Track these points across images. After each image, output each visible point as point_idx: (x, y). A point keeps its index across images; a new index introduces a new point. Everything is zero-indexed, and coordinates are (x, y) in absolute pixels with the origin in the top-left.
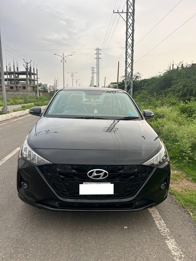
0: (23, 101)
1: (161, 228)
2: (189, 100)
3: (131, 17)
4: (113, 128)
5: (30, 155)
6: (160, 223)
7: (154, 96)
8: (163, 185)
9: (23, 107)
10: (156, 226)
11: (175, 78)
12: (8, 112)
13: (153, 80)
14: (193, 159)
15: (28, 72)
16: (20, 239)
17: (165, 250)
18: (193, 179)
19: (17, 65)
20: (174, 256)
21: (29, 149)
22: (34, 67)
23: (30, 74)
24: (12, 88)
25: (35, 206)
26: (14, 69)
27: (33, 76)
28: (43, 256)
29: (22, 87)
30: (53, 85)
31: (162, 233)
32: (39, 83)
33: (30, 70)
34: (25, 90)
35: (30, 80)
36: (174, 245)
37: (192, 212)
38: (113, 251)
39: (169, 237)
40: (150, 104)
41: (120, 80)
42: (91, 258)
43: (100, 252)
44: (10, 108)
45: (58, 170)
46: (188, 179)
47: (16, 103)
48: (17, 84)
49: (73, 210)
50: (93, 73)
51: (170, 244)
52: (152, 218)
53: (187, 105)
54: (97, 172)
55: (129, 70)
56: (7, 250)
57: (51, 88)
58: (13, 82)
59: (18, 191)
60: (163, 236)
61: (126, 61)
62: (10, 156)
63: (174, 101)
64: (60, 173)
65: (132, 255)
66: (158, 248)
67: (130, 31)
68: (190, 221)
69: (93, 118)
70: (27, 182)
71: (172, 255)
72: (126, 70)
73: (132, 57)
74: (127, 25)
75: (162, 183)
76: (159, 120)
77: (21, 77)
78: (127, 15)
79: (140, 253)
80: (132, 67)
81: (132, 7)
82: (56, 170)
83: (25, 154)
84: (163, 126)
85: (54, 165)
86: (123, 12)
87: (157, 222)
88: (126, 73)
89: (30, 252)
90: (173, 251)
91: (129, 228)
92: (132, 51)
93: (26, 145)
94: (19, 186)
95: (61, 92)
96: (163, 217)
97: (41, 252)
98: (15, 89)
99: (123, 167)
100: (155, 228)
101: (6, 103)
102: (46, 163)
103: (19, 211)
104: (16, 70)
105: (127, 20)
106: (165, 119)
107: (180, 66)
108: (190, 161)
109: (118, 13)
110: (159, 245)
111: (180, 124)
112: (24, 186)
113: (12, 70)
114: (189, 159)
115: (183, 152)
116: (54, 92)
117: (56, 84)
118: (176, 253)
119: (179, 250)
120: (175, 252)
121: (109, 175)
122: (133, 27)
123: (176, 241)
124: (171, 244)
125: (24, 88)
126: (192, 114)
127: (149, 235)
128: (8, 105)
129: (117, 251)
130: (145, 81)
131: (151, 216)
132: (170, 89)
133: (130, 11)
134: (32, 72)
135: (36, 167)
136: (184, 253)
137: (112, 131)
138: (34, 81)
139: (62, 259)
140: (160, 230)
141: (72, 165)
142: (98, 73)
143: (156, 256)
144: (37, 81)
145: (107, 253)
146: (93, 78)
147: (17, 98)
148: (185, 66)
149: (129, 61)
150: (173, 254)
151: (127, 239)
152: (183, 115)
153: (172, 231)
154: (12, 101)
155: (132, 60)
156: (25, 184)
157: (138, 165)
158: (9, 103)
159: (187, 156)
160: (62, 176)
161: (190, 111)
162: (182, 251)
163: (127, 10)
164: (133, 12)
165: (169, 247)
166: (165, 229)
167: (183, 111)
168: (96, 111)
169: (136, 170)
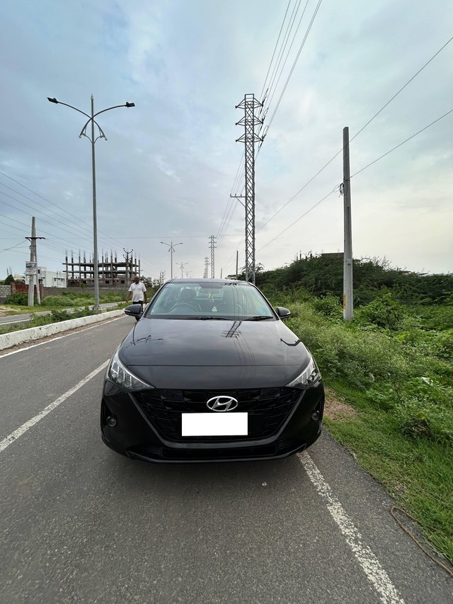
0: (120, 298)
1: (317, 483)
2: (324, 294)
3: (251, 202)
4: (234, 332)
5: (121, 374)
6: (315, 475)
7: (282, 290)
8: (315, 414)
9: (119, 306)
10: (309, 479)
11: (305, 269)
12: (100, 312)
13: (279, 272)
14: (341, 371)
15: (128, 264)
16: (101, 513)
17: (329, 525)
18: (346, 399)
19: (116, 255)
20: (346, 536)
21: (120, 365)
22: (135, 257)
23: (131, 266)
24: (107, 282)
25: (126, 455)
26: (112, 260)
27: (134, 268)
28: (135, 547)
29: (120, 282)
30: (158, 278)
31: (320, 491)
32: (141, 276)
33: (131, 261)
34: (124, 285)
35: (130, 273)
36: (341, 513)
37: (355, 452)
38: (249, 530)
39: (331, 500)
40: (277, 300)
41: (240, 273)
42: (214, 547)
43: (228, 535)
44: (103, 307)
45: (162, 398)
46: (340, 400)
47: (112, 301)
48: (114, 277)
49: (185, 462)
50: (207, 264)
51: (335, 512)
52: (302, 466)
53: (323, 301)
54: (222, 400)
55: (250, 260)
56: (77, 538)
57: (156, 282)
58: (109, 275)
59: (102, 430)
60: (322, 498)
61: (247, 250)
62: (97, 371)
63: (307, 297)
64: (166, 404)
65: (280, 538)
66: (318, 522)
67: (250, 217)
68: (356, 469)
69: (212, 319)
70: (115, 417)
71: (342, 535)
72: (247, 261)
73: (253, 246)
74: (246, 210)
75: (314, 412)
76: (292, 319)
77: (119, 269)
78: (246, 199)
79: (291, 534)
80: (254, 256)
81: (251, 191)
82: (160, 398)
83: (115, 373)
84: (298, 328)
85: (156, 390)
86: (241, 197)
87: (309, 473)
88: (247, 264)
89: (114, 540)
90: (341, 527)
91: (269, 484)
92: (254, 238)
93: (116, 360)
94: (104, 422)
95: (169, 285)
96: (317, 463)
97: (132, 539)
98: (111, 283)
99: (259, 392)
100: (308, 483)
101: (99, 300)
102: (144, 387)
103: (104, 461)
104: (114, 262)
105: (247, 205)
106: (299, 319)
107: (309, 256)
108: (339, 373)
109: (236, 197)
110: (319, 516)
111: (318, 325)
112: (111, 423)
113: (109, 262)
114: (337, 371)
115: (328, 362)
116: (159, 286)
117: (162, 277)
118: (347, 530)
119: (351, 525)
120: (346, 527)
121: (239, 404)
122: (253, 212)
123: (342, 506)
124: (337, 513)
125: (123, 282)
126: (330, 312)
127: (300, 496)
128: (101, 303)
129: (255, 532)
130: (268, 274)
131: (300, 462)
132: (300, 282)
133: (250, 195)
134: (134, 263)
135: (129, 394)
136: (360, 529)
137: (234, 336)
138: (135, 273)
139: (167, 552)
140: (316, 487)
141: (183, 391)
142: (213, 264)
143: (317, 538)
144: (139, 273)
145: (239, 535)
146: (206, 270)
147: (113, 295)
148: (314, 255)
149: (250, 250)
150: (343, 533)
151: (268, 506)
152: (319, 313)
153: (333, 488)
154: (106, 298)
155: (254, 249)
156: (113, 420)
157: (281, 388)
158: (103, 301)
159: (333, 367)
160: (167, 408)
161: (327, 308)
162: (356, 526)
163: (247, 194)
164: (253, 197)
165: (335, 519)
166: (323, 485)
167: (319, 308)
168: (214, 310)
169: (278, 395)
